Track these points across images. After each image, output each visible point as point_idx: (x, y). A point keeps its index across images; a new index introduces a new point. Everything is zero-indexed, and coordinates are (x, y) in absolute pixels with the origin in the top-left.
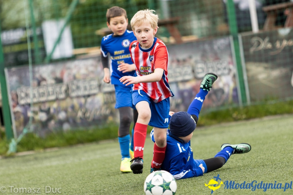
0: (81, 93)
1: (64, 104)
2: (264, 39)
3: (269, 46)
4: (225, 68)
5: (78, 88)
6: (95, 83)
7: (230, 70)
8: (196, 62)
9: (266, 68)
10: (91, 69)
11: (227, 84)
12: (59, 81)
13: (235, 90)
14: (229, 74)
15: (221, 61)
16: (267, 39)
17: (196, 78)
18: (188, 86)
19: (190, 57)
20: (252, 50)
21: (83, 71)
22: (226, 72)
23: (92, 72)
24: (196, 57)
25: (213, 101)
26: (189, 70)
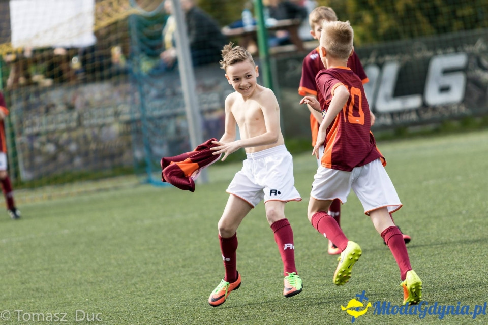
0: (94, 121)
1: (74, 134)
5: (92, 116)
6: (110, 111)
8: (225, 88)
10: (107, 94)
12: (71, 107)
18: (216, 115)
19: (218, 82)
21: (97, 96)
23: (108, 98)
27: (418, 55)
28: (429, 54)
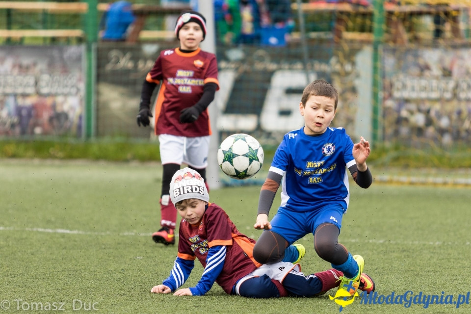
2: (124, 54)
3: (130, 65)
4: (73, 86)
7: (78, 90)
8: (42, 72)
9: (122, 94)
11: (72, 108)
13: (80, 118)
14: (77, 93)
15: (70, 75)
16: (128, 55)
17: (38, 93)
18: (29, 102)
19: (35, 64)
20: (109, 67)
22: (74, 90)
24: (42, 66)
25: (53, 127)
26: (32, 81)
27: (259, 66)
28: (272, 66)
